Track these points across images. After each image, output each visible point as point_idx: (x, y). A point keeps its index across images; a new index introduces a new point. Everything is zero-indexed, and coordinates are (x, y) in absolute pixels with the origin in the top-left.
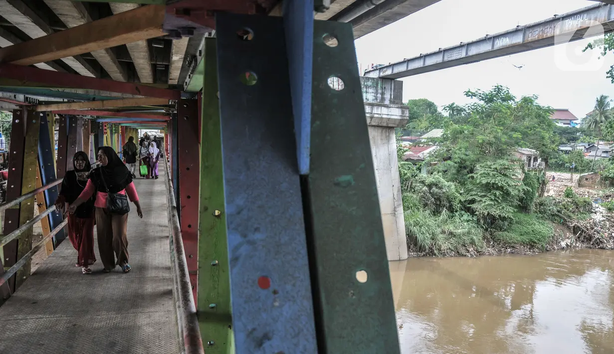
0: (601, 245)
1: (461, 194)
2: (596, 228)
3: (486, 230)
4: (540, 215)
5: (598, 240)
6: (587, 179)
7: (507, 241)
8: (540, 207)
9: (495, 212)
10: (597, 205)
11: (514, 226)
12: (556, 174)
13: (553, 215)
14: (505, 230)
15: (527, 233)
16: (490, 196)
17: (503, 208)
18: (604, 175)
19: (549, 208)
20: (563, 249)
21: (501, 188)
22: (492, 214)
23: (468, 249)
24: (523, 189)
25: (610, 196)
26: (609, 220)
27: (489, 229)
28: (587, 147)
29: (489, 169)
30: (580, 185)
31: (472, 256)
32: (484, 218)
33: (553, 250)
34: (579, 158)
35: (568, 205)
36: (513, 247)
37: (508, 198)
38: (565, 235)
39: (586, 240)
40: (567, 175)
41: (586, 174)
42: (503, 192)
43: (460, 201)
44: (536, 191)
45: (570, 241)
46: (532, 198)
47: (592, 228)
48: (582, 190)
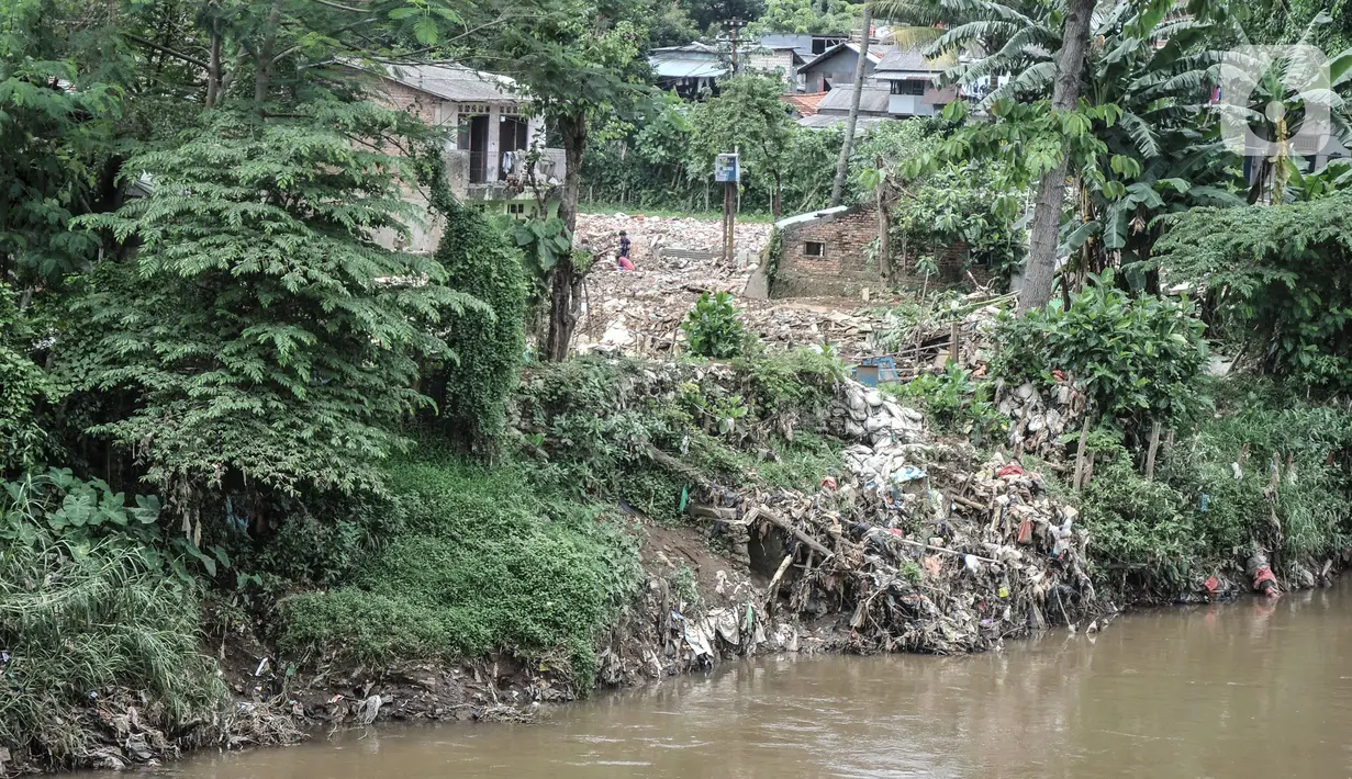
0: (911, 632)
1: (40, 358)
2: (874, 531)
3: (224, 582)
4: (553, 470)
5: (892, 603)
6: (813, 249)
7: (362, 644)
8: (550, 423)
9: (273, 460)
10: (874, 397)
11: (403, 548)
12: (642, 227)
13: (629, 467)
14: (347, 576)
15: (481, 587)
16: (236, 364)
17: (323, 435)
18: (907, 222)
19: (601, 426)
20: (699, 666)
21: (302, 307)
22: (257, 472)
23: (106, 715)
24: (444, 309)
25: (945, 339)
26: (942, 479)
27: (242, 578)
28: (808, 61)
29: (219, 190)
30: (777, 286)
31: (133, 760)
32: (208, 504)
33: (641, 682)
34: (756, 123)
35: (712, 399)
36: (400, 680)
37: (350, 369)
38: (706, 584)
39: (823, 608)
40: (701, 230)
41: (809, 217)
42: (321, 334)
43: (39, 403)
44: (520, 325)
45: (732, 619)
46: (500, 368)
47: (856, 534)
48: (791, 309)
